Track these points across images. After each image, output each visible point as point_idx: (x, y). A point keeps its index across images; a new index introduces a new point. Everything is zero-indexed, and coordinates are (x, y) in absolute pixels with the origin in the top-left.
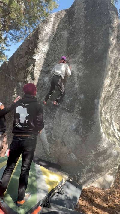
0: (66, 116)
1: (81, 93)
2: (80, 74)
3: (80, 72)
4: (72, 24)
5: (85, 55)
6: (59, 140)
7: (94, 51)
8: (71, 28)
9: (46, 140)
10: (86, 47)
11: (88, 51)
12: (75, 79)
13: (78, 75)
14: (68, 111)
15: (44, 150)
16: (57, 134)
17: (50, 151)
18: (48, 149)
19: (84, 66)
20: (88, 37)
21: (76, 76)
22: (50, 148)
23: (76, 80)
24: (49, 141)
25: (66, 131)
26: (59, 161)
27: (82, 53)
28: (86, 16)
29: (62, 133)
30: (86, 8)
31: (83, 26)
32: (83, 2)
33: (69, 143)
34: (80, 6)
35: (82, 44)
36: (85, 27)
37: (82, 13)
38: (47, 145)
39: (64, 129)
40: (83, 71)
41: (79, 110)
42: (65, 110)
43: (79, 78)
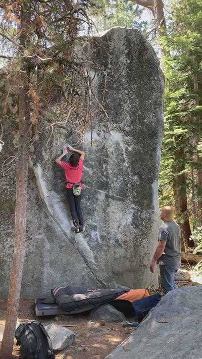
0: (114, 207)
1: (134, 175)
2: (130, 149)
3: (129, 146)
5: (133, 122)
6: (112, 242)
7: (146, 121)
10: (134, 113)
11: (137, 118)
12: (122, 154)
13: (127, 149)
14: (119, 200)
15: (87, 264)
16: (105, 234)
17: (97, 262)
18: (93, 261)
19: (135, 138)
20: (134, 98)
21: (124, 150)
22: (96, 257)
23: (125, 157)
24: (92, 249)
25: (119, 227)
26: (113, 272)
27: (128, 118)
28: (129, 67)
29: (113, 232)
30: (129, 55)
31: (125, 80)
32: (123, 42)
33: (125, 242)
34: (119, 45)
35: (127, 106)
36: (129, 83)
37: (123, 59)
38: (90, 255)
39: (116, 224)
40: (133, 145)
41: (133, 197)
42: (113, 198)
43: (129, 154)
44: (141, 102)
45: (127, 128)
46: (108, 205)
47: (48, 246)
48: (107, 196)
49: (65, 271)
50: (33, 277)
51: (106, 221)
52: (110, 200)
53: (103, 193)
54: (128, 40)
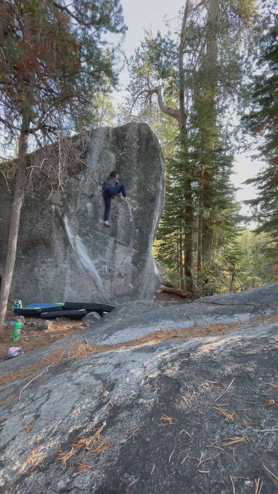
0: (120, 249)
1: (137, 228)
2: (135, 209)
4: (123, 150)
5: (139, 191)
6: (116, 273)
7: (148, 190)
8: (121, 154)
9: (99, 277)
10: (140, 184)
11: (142, 187)
12: (129, 213)
13: (132, 209)
14: (124, 245)
15: (97, 287)
16: (111, 268)
17: (104, 287)
18: (102, 286)
19: (139, 202)
20: (141, 174)
22: (103, 283)
23: (131, 215)
24: (102, 276)
25: (122, 264)
26: (115, 295)
27: (135, 187)
28: (139, 151)
29: (117, 267)
30: (139, 143)
31: (135, 160)
32: (135, 133)
33: (126, 275)
34: (132, 135)
35: (135, 179)
36: (138, 162)
37: (135, 145)
38: (100, 281)
39: (120, 262)
40: (137, 207)
41: (134, 244)
42: (119, 243)
43: (134, 213)
44: (145, 176)
45: (133, 195)
46: (116, 248)
47: (69, 272)
48: (116, 242)
49: (81, 291)
50: (57, 292)
51: (113, 259)
52: (117, 244)
53: (113, 239)
54: (139, 131)
